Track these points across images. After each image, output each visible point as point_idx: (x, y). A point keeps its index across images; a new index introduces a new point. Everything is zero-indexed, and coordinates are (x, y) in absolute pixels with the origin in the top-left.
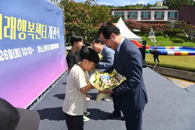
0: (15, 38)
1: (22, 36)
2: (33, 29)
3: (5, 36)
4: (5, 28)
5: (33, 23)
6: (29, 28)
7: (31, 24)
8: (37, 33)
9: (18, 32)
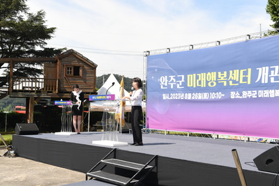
0: (205, 86)
1: (212, 84)
2: (225, 76)
3: (198, 85)
4: (198, 81)
5: (225, 73)
6: (219, 77)
7: (222, 73)
8: (231, 80)
9: (207, 82)
